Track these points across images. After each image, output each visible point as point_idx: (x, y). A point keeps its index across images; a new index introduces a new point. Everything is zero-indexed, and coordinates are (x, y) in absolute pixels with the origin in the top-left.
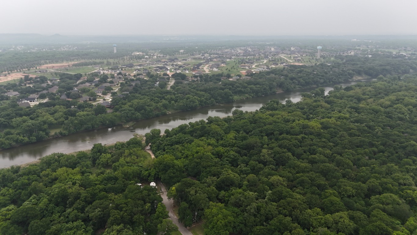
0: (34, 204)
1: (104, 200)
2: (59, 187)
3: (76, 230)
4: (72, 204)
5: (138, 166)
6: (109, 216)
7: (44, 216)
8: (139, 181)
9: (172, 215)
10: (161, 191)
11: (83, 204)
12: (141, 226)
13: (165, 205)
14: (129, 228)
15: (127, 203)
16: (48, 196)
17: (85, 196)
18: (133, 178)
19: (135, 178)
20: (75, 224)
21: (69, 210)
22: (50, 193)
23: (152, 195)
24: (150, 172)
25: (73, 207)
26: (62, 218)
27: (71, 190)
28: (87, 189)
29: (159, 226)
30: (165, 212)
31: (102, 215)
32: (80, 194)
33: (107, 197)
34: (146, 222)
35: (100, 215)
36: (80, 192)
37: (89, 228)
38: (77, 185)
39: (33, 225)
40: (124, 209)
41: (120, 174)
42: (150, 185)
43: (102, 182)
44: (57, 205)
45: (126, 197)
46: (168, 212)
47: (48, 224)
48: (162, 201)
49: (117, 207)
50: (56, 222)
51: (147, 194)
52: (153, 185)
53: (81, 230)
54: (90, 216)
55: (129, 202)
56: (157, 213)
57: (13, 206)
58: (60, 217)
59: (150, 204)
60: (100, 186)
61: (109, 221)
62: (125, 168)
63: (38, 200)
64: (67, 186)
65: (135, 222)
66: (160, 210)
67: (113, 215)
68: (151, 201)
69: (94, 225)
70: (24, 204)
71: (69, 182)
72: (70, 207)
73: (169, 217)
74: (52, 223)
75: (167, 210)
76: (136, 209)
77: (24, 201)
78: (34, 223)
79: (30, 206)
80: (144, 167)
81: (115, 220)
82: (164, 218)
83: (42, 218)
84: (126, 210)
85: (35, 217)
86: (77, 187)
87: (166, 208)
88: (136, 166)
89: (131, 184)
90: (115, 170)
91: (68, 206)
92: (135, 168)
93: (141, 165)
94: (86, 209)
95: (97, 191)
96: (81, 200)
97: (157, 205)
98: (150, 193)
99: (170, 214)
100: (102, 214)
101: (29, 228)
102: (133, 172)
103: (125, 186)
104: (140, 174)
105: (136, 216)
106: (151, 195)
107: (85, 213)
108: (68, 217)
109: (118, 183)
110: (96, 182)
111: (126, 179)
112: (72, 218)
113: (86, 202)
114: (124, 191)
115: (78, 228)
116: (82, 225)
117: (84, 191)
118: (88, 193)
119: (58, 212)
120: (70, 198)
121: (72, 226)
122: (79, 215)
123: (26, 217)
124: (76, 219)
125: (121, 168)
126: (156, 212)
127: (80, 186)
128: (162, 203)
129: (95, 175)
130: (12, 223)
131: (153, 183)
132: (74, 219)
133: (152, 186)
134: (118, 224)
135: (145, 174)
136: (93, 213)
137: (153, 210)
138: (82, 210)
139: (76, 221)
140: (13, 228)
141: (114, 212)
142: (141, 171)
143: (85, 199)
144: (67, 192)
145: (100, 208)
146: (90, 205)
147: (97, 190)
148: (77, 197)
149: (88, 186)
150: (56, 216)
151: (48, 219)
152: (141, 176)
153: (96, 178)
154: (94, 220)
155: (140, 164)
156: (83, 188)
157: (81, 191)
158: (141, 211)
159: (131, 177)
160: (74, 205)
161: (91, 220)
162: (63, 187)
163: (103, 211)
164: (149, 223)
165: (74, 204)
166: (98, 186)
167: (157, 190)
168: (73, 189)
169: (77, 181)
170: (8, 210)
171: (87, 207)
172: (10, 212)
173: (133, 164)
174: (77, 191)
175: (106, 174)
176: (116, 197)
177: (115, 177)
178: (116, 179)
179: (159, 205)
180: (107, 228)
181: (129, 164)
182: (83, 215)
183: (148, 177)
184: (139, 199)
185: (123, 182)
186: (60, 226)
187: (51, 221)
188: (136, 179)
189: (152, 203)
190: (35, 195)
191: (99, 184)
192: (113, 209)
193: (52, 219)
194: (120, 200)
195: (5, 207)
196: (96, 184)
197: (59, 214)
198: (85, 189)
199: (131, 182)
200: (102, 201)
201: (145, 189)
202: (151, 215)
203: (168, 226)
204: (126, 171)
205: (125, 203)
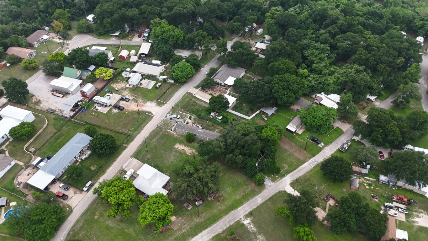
0: (296, 13)
1: (358, 35)
2: (323, 5)
3: (321, 51)
4: (327, 26)
5: (415, 11)
6: (355, 53)
7: (300, 28)
8: (406, 29)
9: (423, 82)
10: (425, 51)
11: (337, 30)
12: (382, 77)
13: (421, 69)
14: (368, 74)
15: (379, 48)
16: (310, 10)
17: (342, 23)
18: (401, 22)
19: (403, 24)
20: (323, 46)
21: (322, 31)
22: (313, 8)
23: (412, 50)
24: (425, 24)
25: (326, 30)
26: (314, 35)
27: (331, 11)
28: (347, 17)
29: (401, 86)
30: (416, 76)
31: (349, 49)
32: (338, 19)
33: (362, 33)
34: (389, 75)
35: (347, 48)
36: (339, 17)
37: (332, 55)
38: (340, 8)
39: (289, 32)
40: (374, 53)
41: (388, 13)
42: (416, 38)
43: (365, 14)
44: (315, 22)
45: (382, 41)
46: (420, 78)
47: (301, 36)
48: (421, 62)
49: (368, 48)
50: (307, 37)
51: (407, 47)
52: (419, 40)
53: (325, 54)
54: (338, 44)
55: (383, 47)
56: (407, 72)
57: (281, 8)
58: (313, 34)
59: (404, 60)
60: (361, 19)
61: (353, 57)
62: (399, 8)
63: (301, 11)
64: (330, 7)
65: (378, 70)
66: (412, 71)
67: (360, 54)
68: (407, 57)
69: (338, 54)
70: (289, 10)
71: (333, 3)
72: (324, 29)
73: (418, 82)
74: (304, 37)
75: (420, 74)
76: (386, 58)
77: (290, 7)
78: (292, 30)
79: (293, 13)
80: (421, 14)
81: (359, 59)
82: (411, 81)
83: (298, 29)
84: (375, 55)
85: (294, 25)
86: (338, 10)
87: (420, 72)
88: (412, 10)
89: (394, 29)
90: (385, 6)
91: (323, 27)
92: (409, 12)
93: (419, 12)
94: (337, 37)
95: (355, 23)
96: (337, 26)
97: (412, 64)
98: (411, 48)
99: (421, 81)
100: (349, 47)
101: (286, 33)
102: (403, 17)
103: (387, 28)
104: (411, 22)
105: (382, 65)
106: (410, 50)
107: (334, 40)
108: (319, 37)
109: (380, 22)
110: (359, 13)
111: (392, 22)
112: (322, 39)
113: (340, 29)
114: (383, 34)
115: (323, 51)
116: (327, 50)
117: (343, 18)
118: (345, 21)
119: (313, 29)
120: (328, 20)
121: (319, 47)
122: (329, 40)
123: (287, 22)
124: (325, 42)
125: (392, 7)
126: (406, 70)
127: (342, 11)
128: (418, 65)
129: (361, 4)
130: (276, 23)
131: (422, 38)
132: (324, 41)
133: (417, 41)
134: (360, 65)
135: (418, 24)
136: (342, 44)
137: (404, 67)
138: (333, 36)
139: (324, 44)
140: (275, 27)
141: (362, 51)
142: (414, 19)
143: (341, 26)
144: (328, 13)
145: (350, 41)
146: (343, 35)
147: (356, 21)
148: (334, 21)
149: (349, 14)
150: (309, 32)
151: (302, 32)
152: (411, 25)
153: (361, 8)
154: (340, 50)
155: (418, 10)
156: (343, 15)
157: (341, 17)
158: (390, 62)
159: (399, 21)
160: (329, 29)
161: (337, 49)
162: (326, 6)
163: (352, 46)
164: (392, 78)
165: (329, 27)
166: (359, 17)
167: (421, 47)
168: (335, 11)
169: (341, 5)
170: (277, 11)
171: (339, 34)
172: (277, 13)
173: (409, 7)
174: (337, 15)
175: (373, 8)
176: (372, 36)
177: (382, 15)
178: (381, 16)
179: (414, 65)
180: (347, 63)
181: (404, 5)
182: (332, 41)
183: (420, 28)
184: (395, 49)
185: (387, 23)
186: (310, 42)
187: (305, 35)
188: (403, 26)
189: (407, 60)
190: (300, 5)
191: (361, 16)
192: (362, 47)
193: (305, 33)
194: (374, 41)
195: (275, 7)
196: (358, 15)
197: (313, 31)
198: (345, 16)
199: (395, 27)
200: (356, 35)
201: (407, 41)
202: (399, 70)
203: (412, 90)
204: (397, 13)
205: (377, 47)
